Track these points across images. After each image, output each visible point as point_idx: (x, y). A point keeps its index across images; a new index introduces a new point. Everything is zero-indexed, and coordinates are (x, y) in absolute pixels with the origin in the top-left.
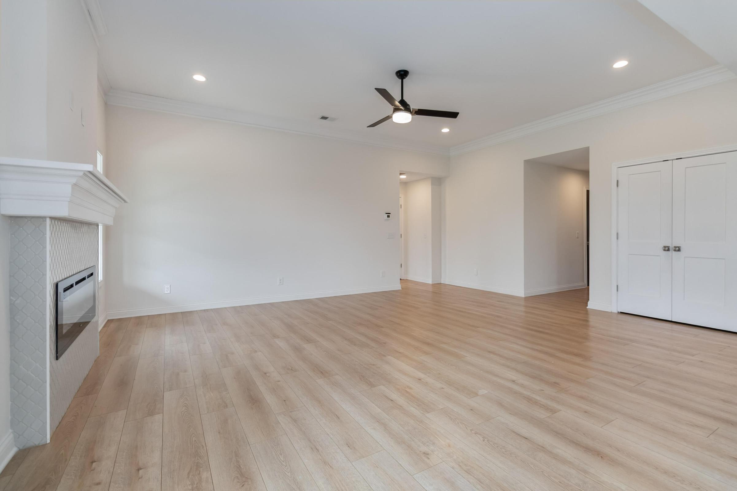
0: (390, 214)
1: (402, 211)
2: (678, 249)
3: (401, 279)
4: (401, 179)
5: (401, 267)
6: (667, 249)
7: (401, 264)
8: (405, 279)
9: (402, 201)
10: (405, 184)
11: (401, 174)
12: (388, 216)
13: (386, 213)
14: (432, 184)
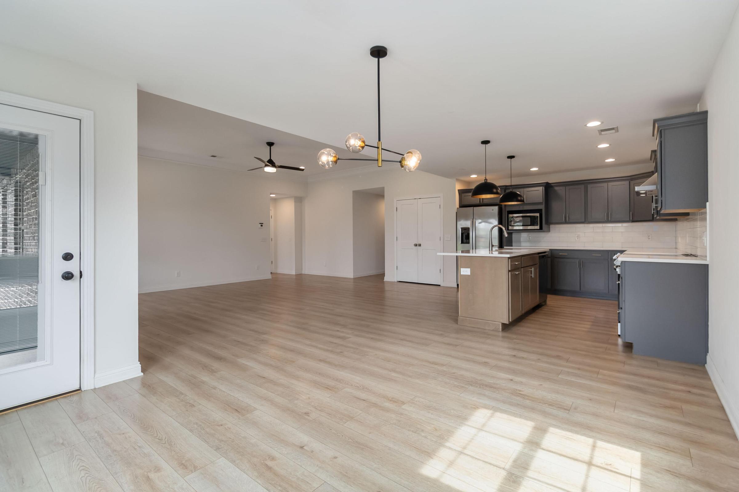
0: (263, 224)
1: (272, 221)
2: (420, 245)
3: (271, 273)
4: (271, 197)
5: (272, 263)
6: (416, 245)
7: (272, 261)
8: (275, 272)
9: (272, 213)
10: (274, 200)
11: (271, 194)
12: (262, 226)
13: (260, 223)
14: (295, 202)
